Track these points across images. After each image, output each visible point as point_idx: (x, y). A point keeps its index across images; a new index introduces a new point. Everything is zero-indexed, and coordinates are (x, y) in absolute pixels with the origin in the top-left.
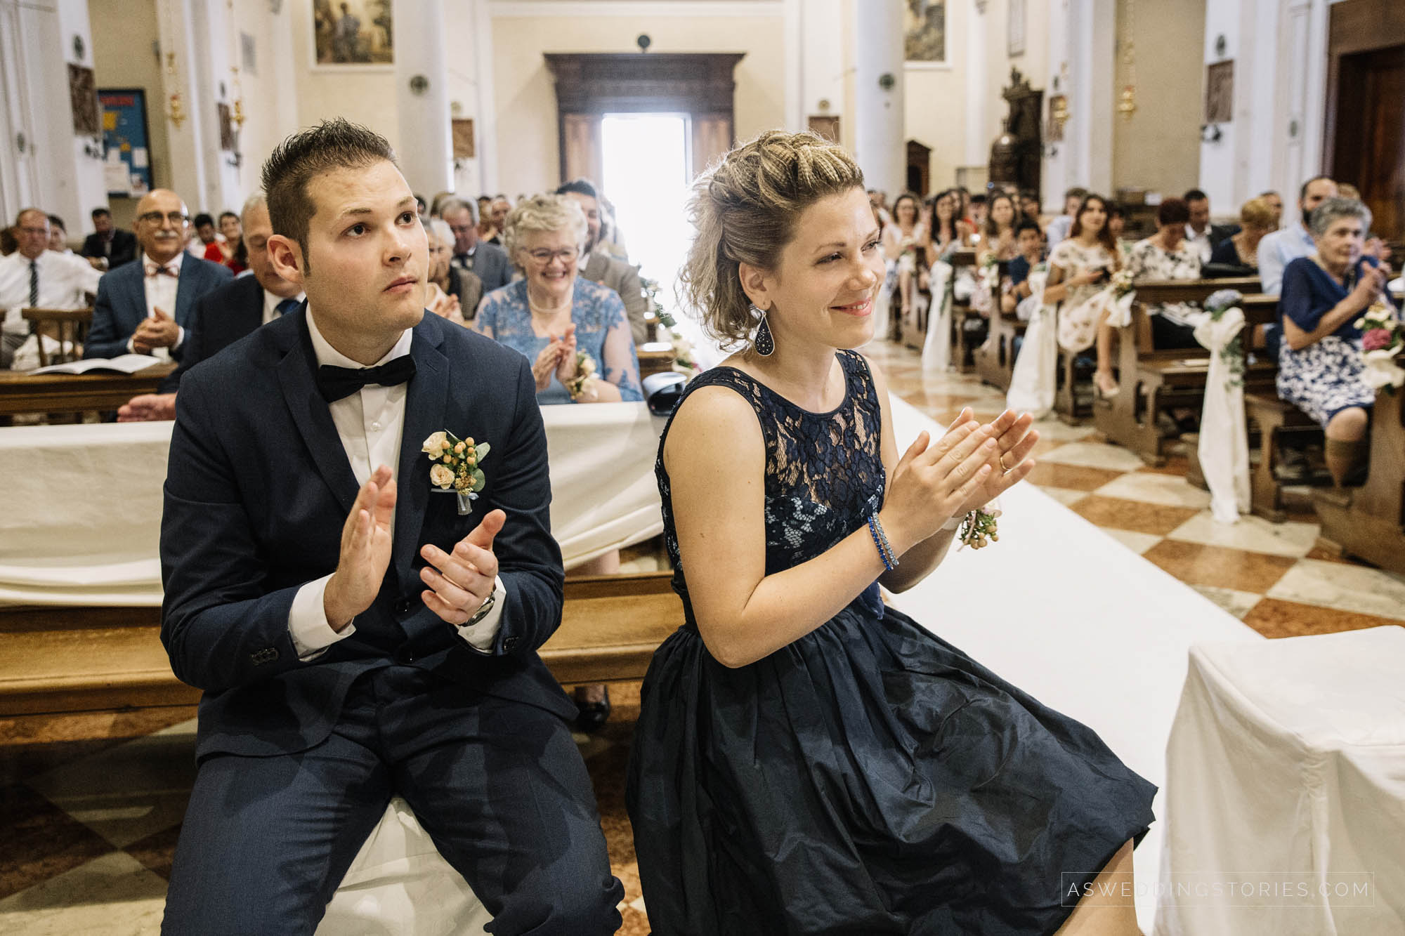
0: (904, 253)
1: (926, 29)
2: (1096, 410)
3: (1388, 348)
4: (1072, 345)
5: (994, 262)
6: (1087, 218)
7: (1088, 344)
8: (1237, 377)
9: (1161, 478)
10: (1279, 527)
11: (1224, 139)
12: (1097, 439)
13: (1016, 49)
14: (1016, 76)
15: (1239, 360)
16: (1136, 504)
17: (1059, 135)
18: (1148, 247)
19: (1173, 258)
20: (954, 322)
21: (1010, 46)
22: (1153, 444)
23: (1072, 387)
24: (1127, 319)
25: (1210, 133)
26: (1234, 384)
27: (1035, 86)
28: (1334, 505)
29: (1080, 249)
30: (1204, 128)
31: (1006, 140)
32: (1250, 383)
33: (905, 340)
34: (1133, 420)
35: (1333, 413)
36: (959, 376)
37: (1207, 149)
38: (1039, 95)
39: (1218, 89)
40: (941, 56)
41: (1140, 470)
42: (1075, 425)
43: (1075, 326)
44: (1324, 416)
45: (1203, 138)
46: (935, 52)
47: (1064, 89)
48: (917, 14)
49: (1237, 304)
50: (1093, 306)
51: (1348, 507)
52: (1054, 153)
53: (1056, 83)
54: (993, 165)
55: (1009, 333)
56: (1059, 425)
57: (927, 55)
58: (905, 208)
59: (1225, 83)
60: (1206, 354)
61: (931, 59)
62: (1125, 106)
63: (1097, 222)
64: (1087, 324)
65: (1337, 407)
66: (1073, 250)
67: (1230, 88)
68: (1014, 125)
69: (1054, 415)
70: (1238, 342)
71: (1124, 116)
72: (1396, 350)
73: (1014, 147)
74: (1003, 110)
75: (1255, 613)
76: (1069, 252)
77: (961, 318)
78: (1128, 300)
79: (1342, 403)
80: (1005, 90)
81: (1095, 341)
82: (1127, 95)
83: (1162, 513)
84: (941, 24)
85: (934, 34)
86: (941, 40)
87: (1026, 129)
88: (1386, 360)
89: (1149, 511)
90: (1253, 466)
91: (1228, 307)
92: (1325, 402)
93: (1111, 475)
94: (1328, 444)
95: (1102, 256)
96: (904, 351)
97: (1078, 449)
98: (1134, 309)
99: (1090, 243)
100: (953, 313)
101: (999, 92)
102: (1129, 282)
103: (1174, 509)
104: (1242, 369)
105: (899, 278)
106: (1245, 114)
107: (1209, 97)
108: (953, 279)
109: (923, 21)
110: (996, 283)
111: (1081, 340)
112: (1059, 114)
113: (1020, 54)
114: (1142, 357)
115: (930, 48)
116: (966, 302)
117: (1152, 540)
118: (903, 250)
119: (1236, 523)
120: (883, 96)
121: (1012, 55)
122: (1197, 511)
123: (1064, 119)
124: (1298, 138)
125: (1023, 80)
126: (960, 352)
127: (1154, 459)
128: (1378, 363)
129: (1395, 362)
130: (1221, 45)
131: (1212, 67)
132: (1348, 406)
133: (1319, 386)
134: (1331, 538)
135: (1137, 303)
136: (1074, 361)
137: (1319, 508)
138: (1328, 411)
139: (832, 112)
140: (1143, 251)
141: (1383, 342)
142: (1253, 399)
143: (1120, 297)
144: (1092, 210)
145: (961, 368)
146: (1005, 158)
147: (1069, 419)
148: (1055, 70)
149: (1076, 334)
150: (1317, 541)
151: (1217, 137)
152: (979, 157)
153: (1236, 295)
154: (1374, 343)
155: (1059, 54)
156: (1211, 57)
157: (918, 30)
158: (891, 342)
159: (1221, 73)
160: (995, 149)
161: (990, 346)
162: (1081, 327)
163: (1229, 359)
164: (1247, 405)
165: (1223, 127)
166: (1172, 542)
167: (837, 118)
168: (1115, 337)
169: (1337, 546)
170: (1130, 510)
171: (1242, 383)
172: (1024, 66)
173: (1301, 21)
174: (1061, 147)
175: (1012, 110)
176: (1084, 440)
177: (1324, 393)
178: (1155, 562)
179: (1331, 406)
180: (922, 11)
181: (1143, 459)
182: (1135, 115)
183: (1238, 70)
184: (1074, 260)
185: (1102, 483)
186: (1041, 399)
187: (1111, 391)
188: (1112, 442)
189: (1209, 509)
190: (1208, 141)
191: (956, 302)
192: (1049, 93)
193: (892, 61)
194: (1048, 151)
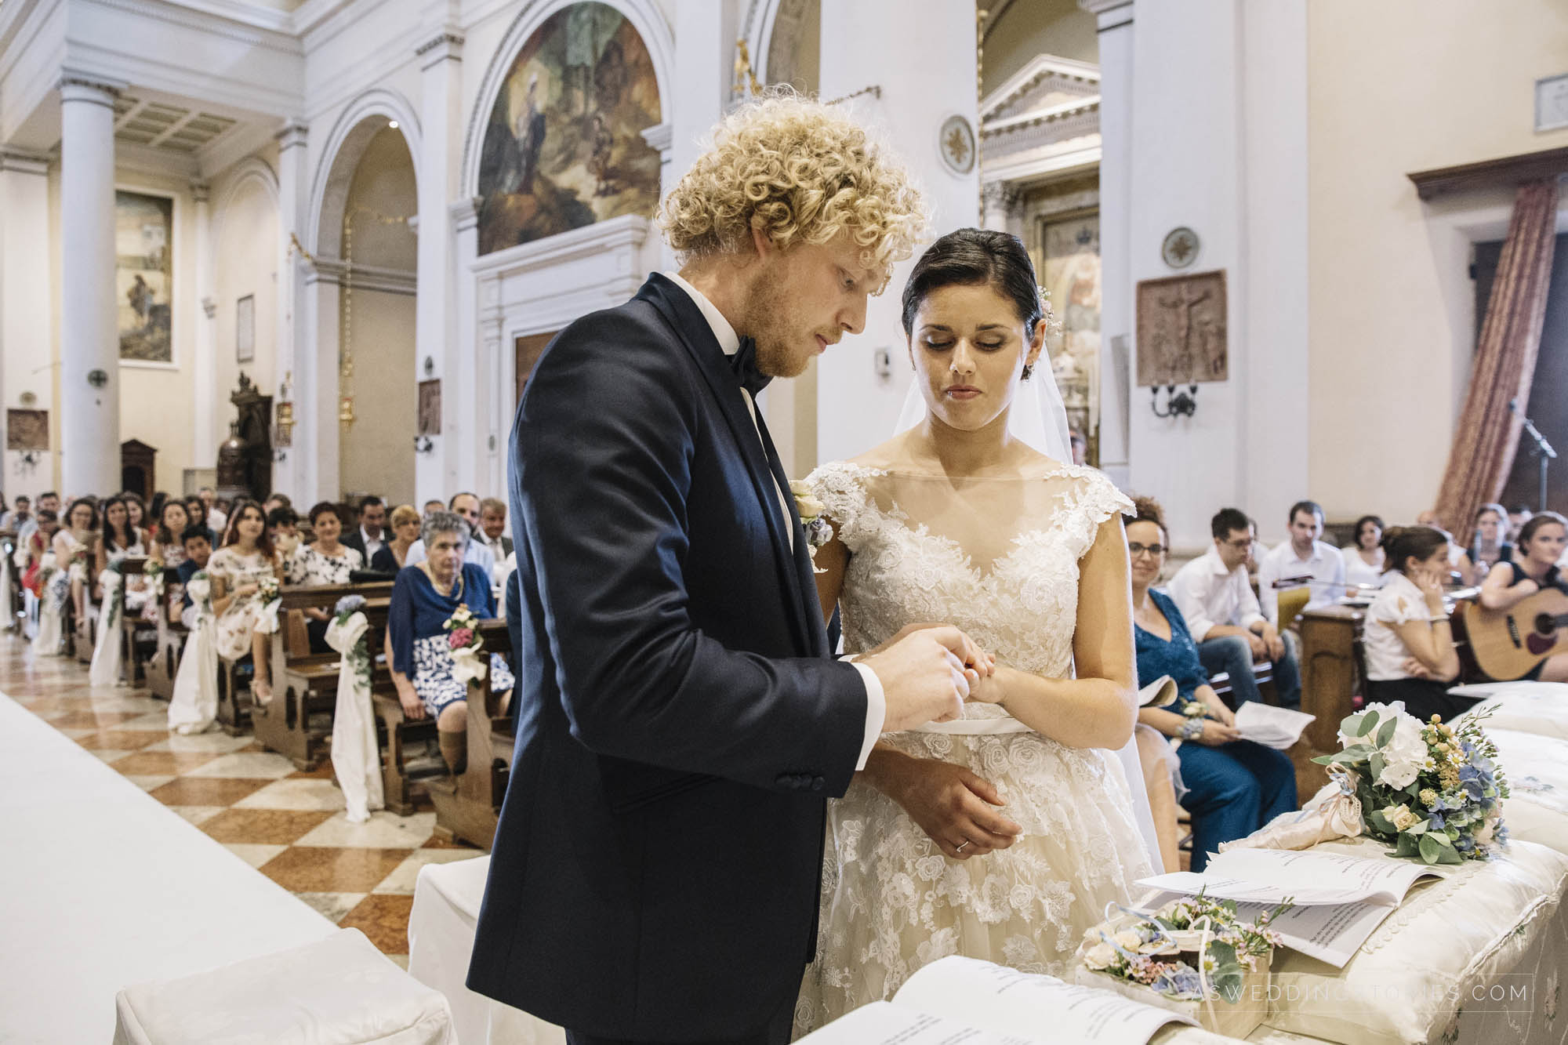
0: (73, 561)
1: (150, 328)
2: (254, 718)
3: (470, 646)
4: (231, 654)
5: (161, 570)
6: (243, 526)
7: (245, 651)
8: (364, 678)
9: (308, 783)
10: (407, 820)
11: (435, 450)
12: (254, 748)
13: (243, 356)
14: (244, 381)
15: (365, 662)
16: (273, 812)
17: (287, 441)
18: (308, 552)
19: (333, 563)
20: (125, 634)
21: (238, 352)
22: (303, 749)
23: (234, 696)
24: (274, 625)
25: (422, 444)
26: (362, 684)
27: (264, 392)
28: (445, 794)
29: (237, 557)
30: (417, 439)
31: (234, 444)
32: (377, 682)
33: (77, 656)
34: (285, 727)
35: (442, 708)
36: (130, 691)
37: (421, 458)
38: (268, 401)
39: (428, 405)
40: (167, 356)
41: (291, 777)
42: (236, 735)
43: (231, 634)
44: (435, 711)
45: (416, 449)
46: (162, 351)
47: (290, 397)
48: (140, 313)
49: (362, 608)
50: (247, 613)
51: (455, 793)
52: (283, 457)
53: (283, 391)
54: (221, 468)
55: (176, 643)
56: (222, 735)
57: (152, 355)
58: (79, 514)
59: (434, 400)
60: (337, 657)
61: (155, 359)
62: (345, 416)
63: (254, 530)
64: (242, 632)
65: (444, 702)
66: (229, 558)
67: (439, 403)
68: (243, 428)
69: (218, 726)
70: (364, 644)
71: (345, 424)
72: (477, 647)
73: (242, 451)
74: (233, 413)
75: (355, 914)
76: (225, 561)
77: (131, 629)
78: (275, 606)
79: (449, 698)
80: (233, 393)
81: (251, 649)
82: (346, 405)
83: (297, 820)
84: (167, 325)
85: (159, 334)
86: (168, 341)
87: (256, 433)
88: (469, 656)
89: (284, 818)
90: (383, 762)
91: (353, 612)
92: (436, 697)
93: (255, 785)
94: (441, 735)
95: (260, 563)
96: (77, 666)
97: (234, 759)
98: (281, 615)
99: (248, 551)
100: (123, 625)
101: (229, 395)
102: (275, 588)
103: (310, 814)
104: (369, 670)
105: (70, 587)
106: (452, 427)
107: (420, 411)
108: (123, 586)
109: (146, 319)
110: (161, 592)
111: (238, 648)
112: (285, 420)
113: (249, 360)
114: (291, 663)
115: (155, 347)
116: (137, 612)
117: (275, 850)
118: (72, 558)
119: (367, 821)
120: (96, 393)
121: (241, 361)
122: (331, 813)
123: (290, 425)
124: (496, 451)
125: (252, 386)
126: (131, 664)
127: (305, 763)
128: (464, 657)
129: (477, 658)
130: (429, 366)
131: (422, 385)
132: (454, 700)
133: (432, 684)
134: (445, 826)
135: (283, 609)
136: (234, 669)
137: (434, 798)
138: (438, 706)
139: (38, 406)
140: (304, 555)
141: (465, 640)
142: (379, 698)
143: (266, 604)
144: (249, 518)
145: (132, 682)
146: (234, 461)
147: (232, 729)
148: (281, 379)
149: (233, 642)
150: (435, 829)
151: (429, 448)
152: (207, 460)
153: (361, 599)
154: (458, 642)
155: (285, 362)
156: (422, 376)
157: (140, 328)
158: (64, 657)
159: (430, 390)
160: (223, 452)
161: (159, 657)
162: (236, 635)
163: (356, 661)
164: (375, 705)
165: (433, 439)
166: (295, 849)
167: (45, 413)
168: (267, 642)
169: (449, 832)
170: (265, 820)
171: (369, 684)
172: (251, 371)
173: (494, 349)
174: (289, 452)
175: (241, 414)
176: (242, 750)
177: (435, 690)
178: (270, 876)
179: (440, 701)
180: (146, 309)
181: (295, 765)
182: (355, 425)
183: (444, 388)
184: (231, 569)
185: (245, 795)
186: (202, 710)
187: (266, 699)
188: (268, 750)
189: (345, 809)
190: (422, 452)
191: (127, 613)
192: (278, 399)
193: (105, 357)
194: (277, 455)
